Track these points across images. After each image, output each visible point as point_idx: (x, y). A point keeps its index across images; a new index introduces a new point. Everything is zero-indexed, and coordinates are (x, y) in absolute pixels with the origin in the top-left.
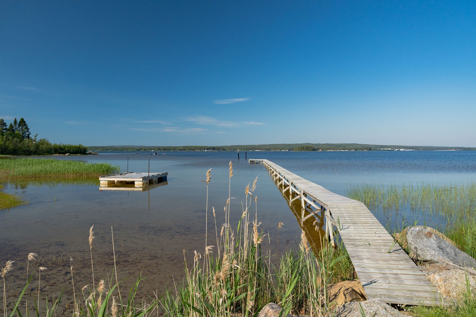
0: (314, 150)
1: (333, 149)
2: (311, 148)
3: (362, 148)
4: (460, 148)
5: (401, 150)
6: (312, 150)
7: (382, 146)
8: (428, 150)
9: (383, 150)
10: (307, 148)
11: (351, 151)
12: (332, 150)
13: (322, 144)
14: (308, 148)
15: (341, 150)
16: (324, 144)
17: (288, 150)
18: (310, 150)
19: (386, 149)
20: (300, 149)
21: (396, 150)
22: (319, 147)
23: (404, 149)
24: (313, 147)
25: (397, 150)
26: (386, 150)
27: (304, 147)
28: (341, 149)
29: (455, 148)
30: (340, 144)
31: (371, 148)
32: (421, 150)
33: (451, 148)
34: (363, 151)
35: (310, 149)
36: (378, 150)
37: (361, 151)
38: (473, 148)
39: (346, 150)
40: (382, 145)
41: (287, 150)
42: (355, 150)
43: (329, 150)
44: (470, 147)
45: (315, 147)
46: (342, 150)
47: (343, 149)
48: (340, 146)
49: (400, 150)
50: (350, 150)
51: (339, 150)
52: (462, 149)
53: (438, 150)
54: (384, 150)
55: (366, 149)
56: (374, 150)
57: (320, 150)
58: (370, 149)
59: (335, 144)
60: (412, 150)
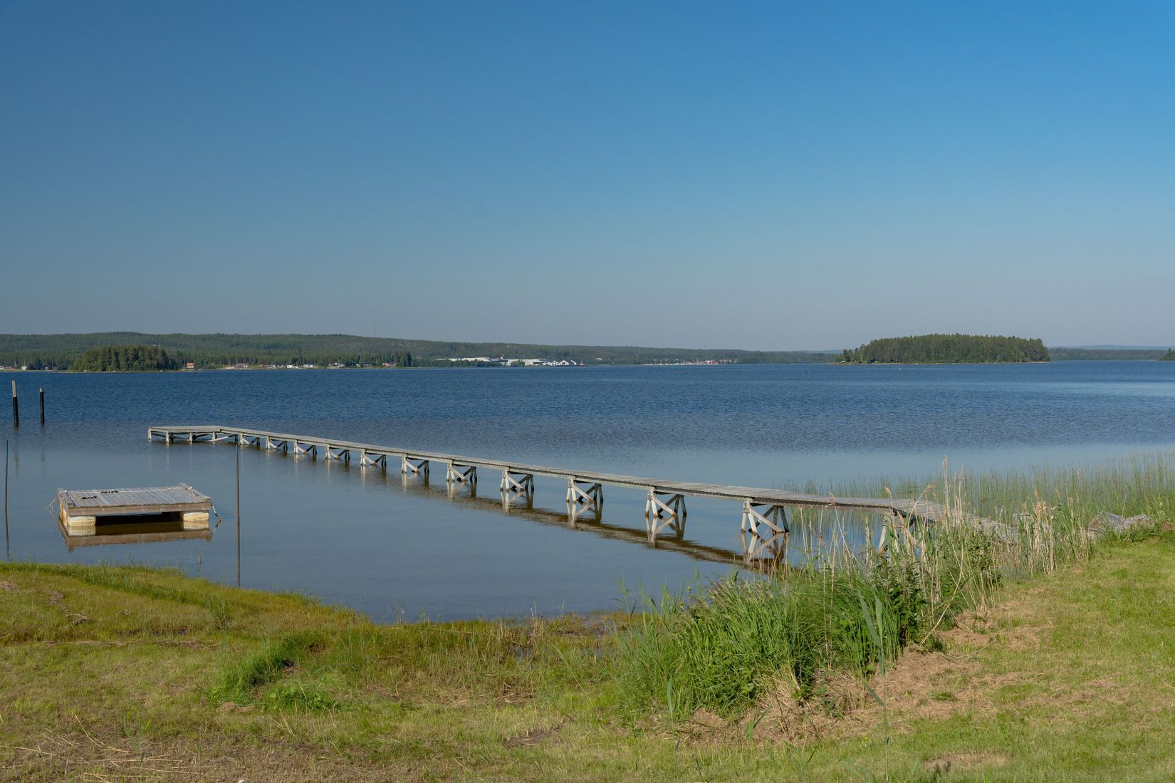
0: (168, 364)
1: (248, 361)
2: (151, 359)
3: (374, 355)
4: (731, 354)
5: (529, 362)
6: (159, 367)
7: (454, 348)
8: (624, 362)
9: (457, 364)
10: (131, 356)
11: (331, 367)
12: (246, 367)
13: (195, 337)
14: (136, 358)
15: (285, 363)
16: (204, 338)
17: (31, 367)
18: (148, 367)
19: (470, 360)
20: (100, 361)
21: (510, 362)
22: (182, 350)
23: (537, 361)
24: (164, 354)
25: (513, 365)
26: (469, 364)
27: (117, 354)
28: (283, 358)
29: (716, 355)
30: (274, 336)
31: (412, 354)
32: (600, 362)
33: (701, 355)
34: (378, 368)
35: (147, 361)
36: (437, 364)
37: (369, 367)
38: (772, 354)
39: (306, 366)
40: (454, 343)
41: (24, 368)
42: (347, 365)
43: (233, 363)
44: (762, 350)
45: (171, 352)
46: (290, 366)
47: (294, 362)
48: (275, 346)
49: (523, 363)
50: (325, 363)
51: (277, 364)
52: (736, 356)
53: (659, 362)
54: (463, 364)
55: (391, 361)
56: (424, 364)
57: (190, 366)
58: (409, 361)
59: (254, 336)
60: (567, 363)
